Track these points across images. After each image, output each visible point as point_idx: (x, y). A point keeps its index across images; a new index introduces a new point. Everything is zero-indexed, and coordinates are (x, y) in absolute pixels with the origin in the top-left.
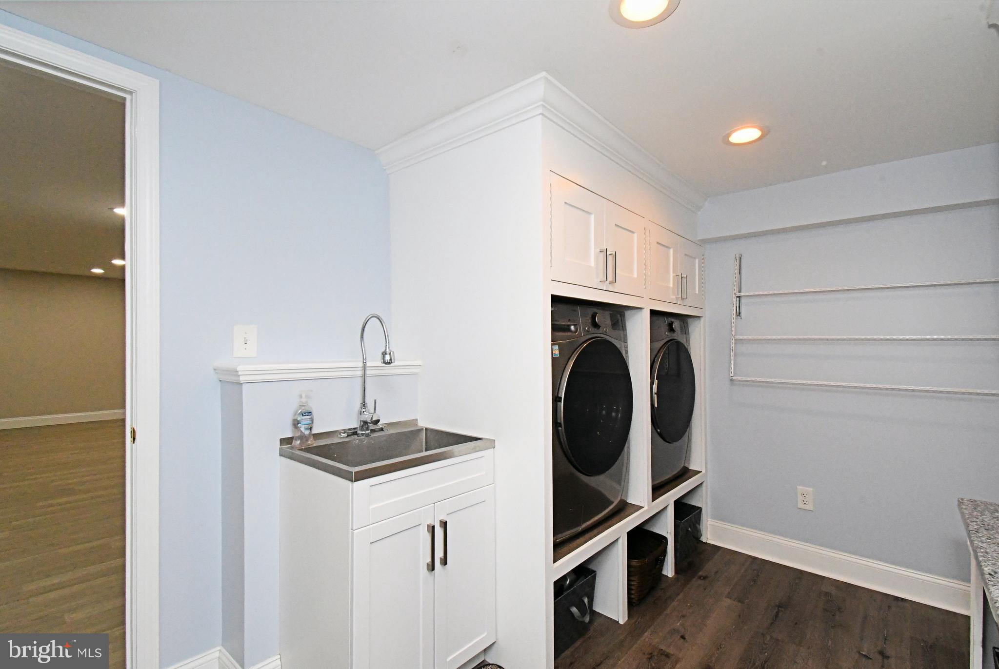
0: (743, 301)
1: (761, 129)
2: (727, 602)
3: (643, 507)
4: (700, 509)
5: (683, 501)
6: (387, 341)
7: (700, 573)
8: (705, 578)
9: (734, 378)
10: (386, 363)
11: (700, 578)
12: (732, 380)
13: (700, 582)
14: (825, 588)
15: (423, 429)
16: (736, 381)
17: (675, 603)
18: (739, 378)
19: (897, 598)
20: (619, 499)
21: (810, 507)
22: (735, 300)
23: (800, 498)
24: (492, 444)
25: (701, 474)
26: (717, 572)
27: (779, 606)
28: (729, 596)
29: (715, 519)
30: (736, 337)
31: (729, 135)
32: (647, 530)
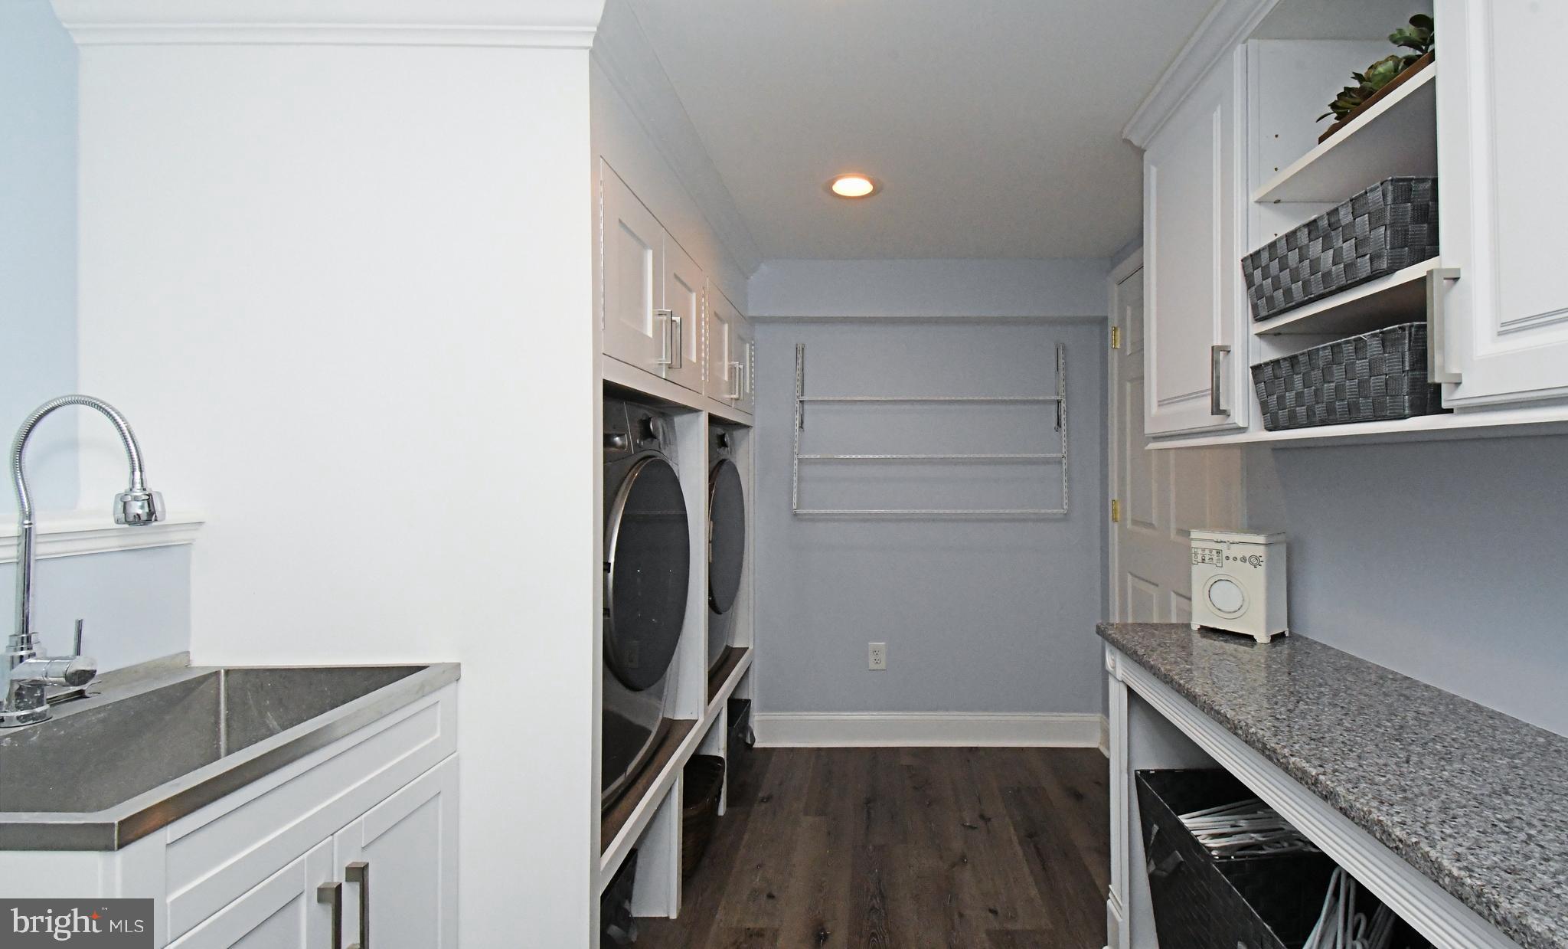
0: (806, 407)
1: (872, 182)
2: (807, 821)
3: (697, 721)
4: (748, 701)
5: (736, 697)
6: (136, 464)
7: (760, 795)
8: (769, 798)
9: (798, 512)
10: (129, 523)
11: (762, 801)
12: (795, 515)
13: (763, 806)
14: (906, 761)
15: (217, 673)
16: (802, 515)
17: (742, 851)
18: (805, 511)
19: (971, 749)
20: (661, 718)
21: (883, 665)
22: (797, 405)
23: (872, 658)
24: (453, 673)
25: (748, 651)
26: (781, 784)
27: (868, 801)
28: (806, 814)
29: (763, 711)
30: (801, 457)
31: (833, 182)
32: (704, 756)
